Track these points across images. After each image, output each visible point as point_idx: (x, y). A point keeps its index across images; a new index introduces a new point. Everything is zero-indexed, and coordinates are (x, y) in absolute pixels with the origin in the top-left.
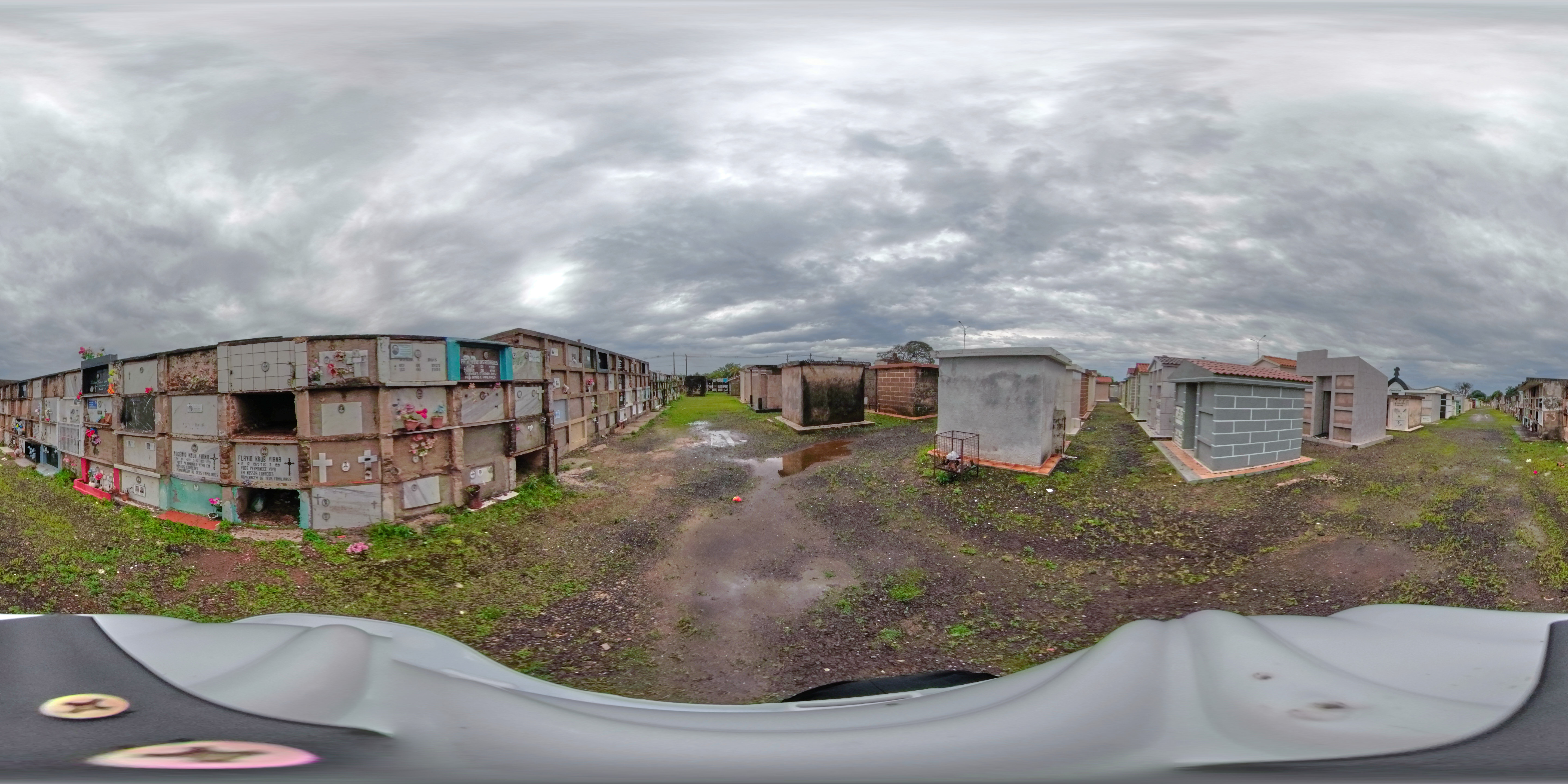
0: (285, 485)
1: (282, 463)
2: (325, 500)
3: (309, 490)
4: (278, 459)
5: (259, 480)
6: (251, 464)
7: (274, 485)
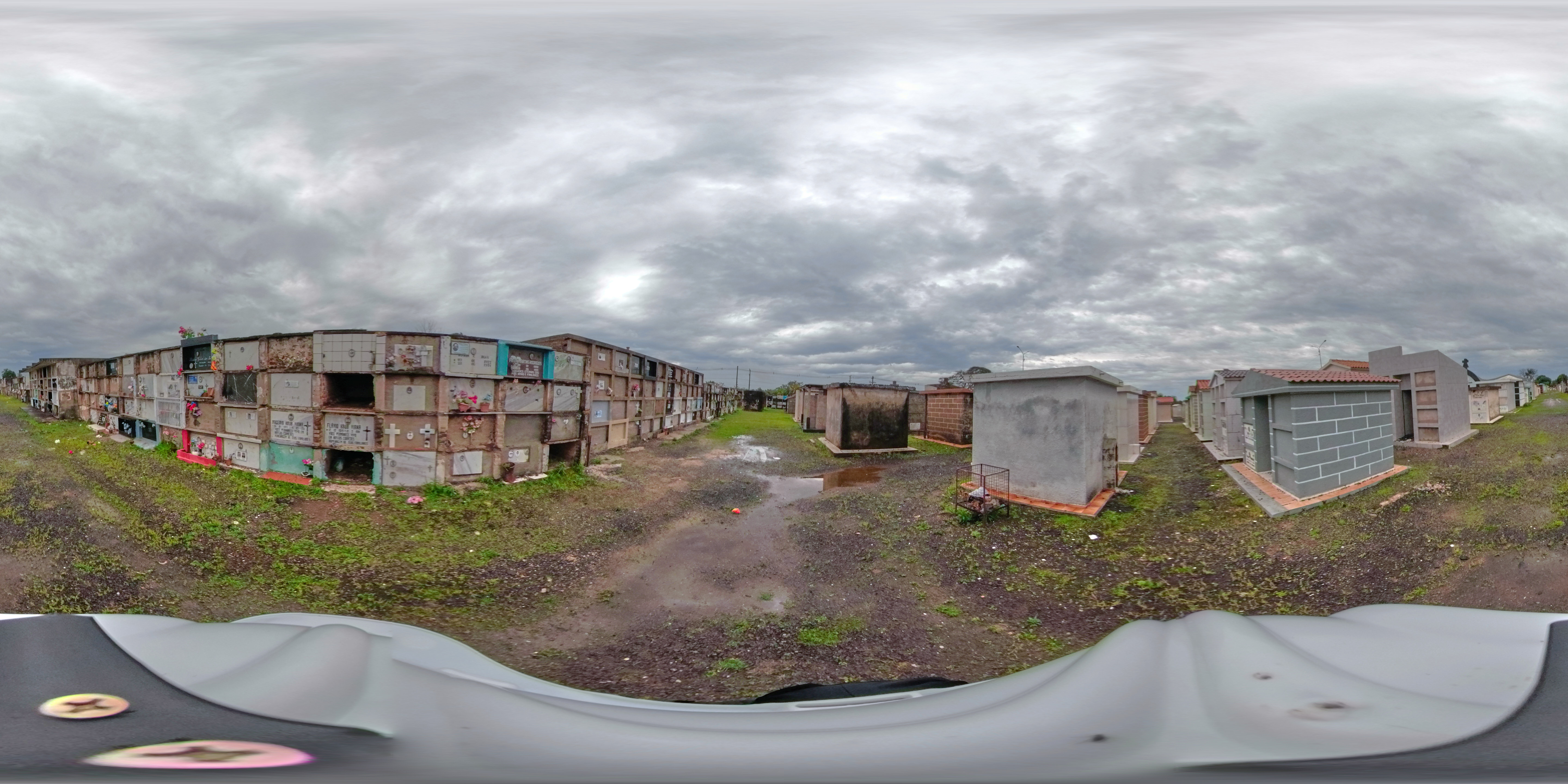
0: (363, 448)
1: (361, 430)
2: (393, 461)
3: (380, 452)
4: (358, 427)
5: (342, 444)
6: (337, 431)
7: (354, 448)
